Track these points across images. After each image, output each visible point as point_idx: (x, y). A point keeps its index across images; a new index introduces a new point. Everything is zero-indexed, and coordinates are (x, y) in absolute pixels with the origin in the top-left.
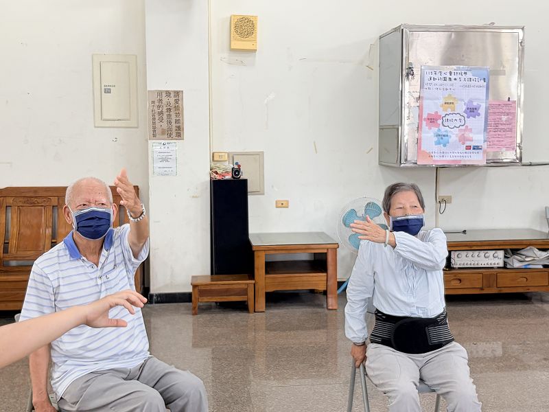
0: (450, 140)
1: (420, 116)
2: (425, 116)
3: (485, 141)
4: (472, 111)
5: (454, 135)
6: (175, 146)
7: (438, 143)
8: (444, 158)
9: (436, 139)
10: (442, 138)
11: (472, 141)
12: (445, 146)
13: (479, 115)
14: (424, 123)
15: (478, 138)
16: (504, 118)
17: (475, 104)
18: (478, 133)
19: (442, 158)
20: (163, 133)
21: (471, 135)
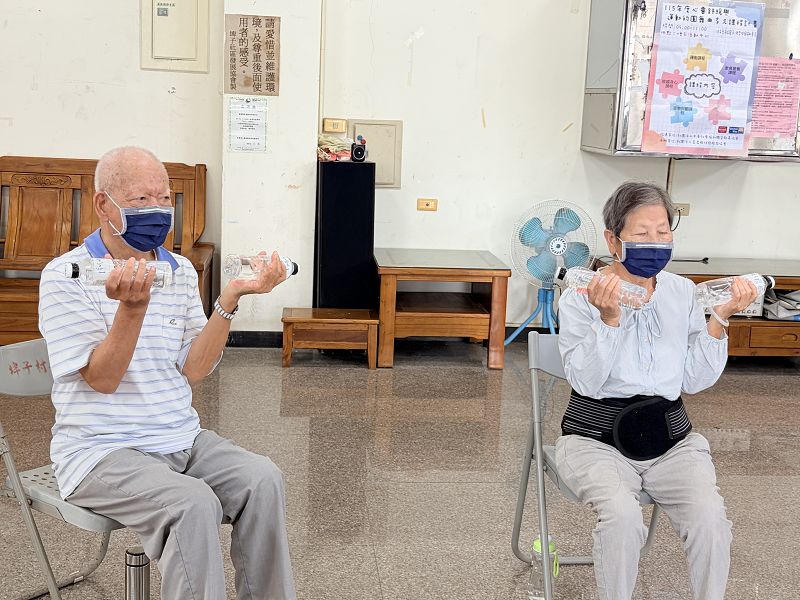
0: (695, 116)
1: (651, 76)
2: (658, 76)
3: (748, 121)
4: (732, 72)
5: (701, 110)
6: (264, 105)
7: (675, 120)
8: (684, 145)
9: (673, 113)
10: (682, 113)
11: (729, 119)
12: (686, 125)
13: (743, 78)
14: (657, 87)
15: (738, 116)
16: (781, 86)
17: (738, 61)
18: (739, 107)
19: (680, 145)
20: (247, 84)
21: (728, 110)
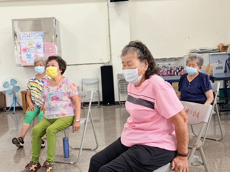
1: (20, 49)
2: (22, 49)
3: (44, 56)
4: (39, 46)
5: (33, 55)
7: (28, 58)
9: (27, 56)
10: (29, 56)
12: (30, 58)
13: (41, 48)
14: (22, 51)
16: (50, 48)
17: (39, 44)
18: (41, 54)
21: (39, 55)
